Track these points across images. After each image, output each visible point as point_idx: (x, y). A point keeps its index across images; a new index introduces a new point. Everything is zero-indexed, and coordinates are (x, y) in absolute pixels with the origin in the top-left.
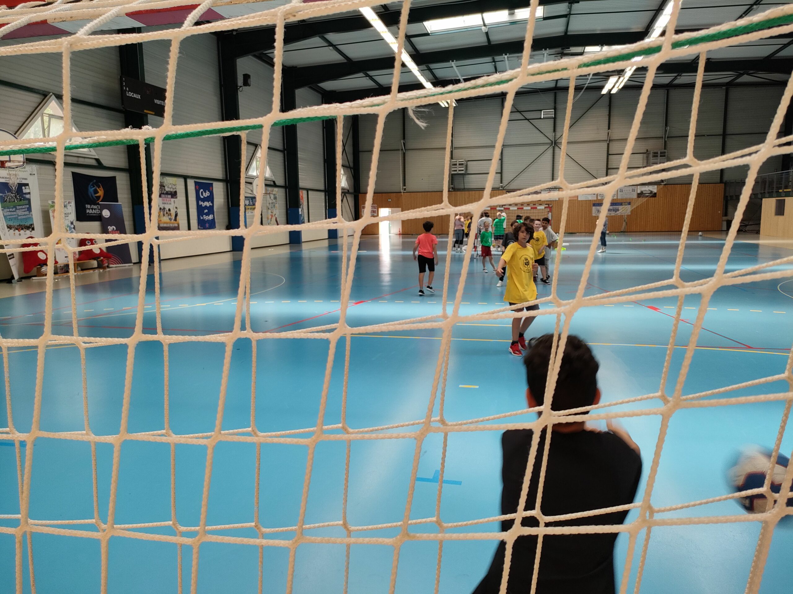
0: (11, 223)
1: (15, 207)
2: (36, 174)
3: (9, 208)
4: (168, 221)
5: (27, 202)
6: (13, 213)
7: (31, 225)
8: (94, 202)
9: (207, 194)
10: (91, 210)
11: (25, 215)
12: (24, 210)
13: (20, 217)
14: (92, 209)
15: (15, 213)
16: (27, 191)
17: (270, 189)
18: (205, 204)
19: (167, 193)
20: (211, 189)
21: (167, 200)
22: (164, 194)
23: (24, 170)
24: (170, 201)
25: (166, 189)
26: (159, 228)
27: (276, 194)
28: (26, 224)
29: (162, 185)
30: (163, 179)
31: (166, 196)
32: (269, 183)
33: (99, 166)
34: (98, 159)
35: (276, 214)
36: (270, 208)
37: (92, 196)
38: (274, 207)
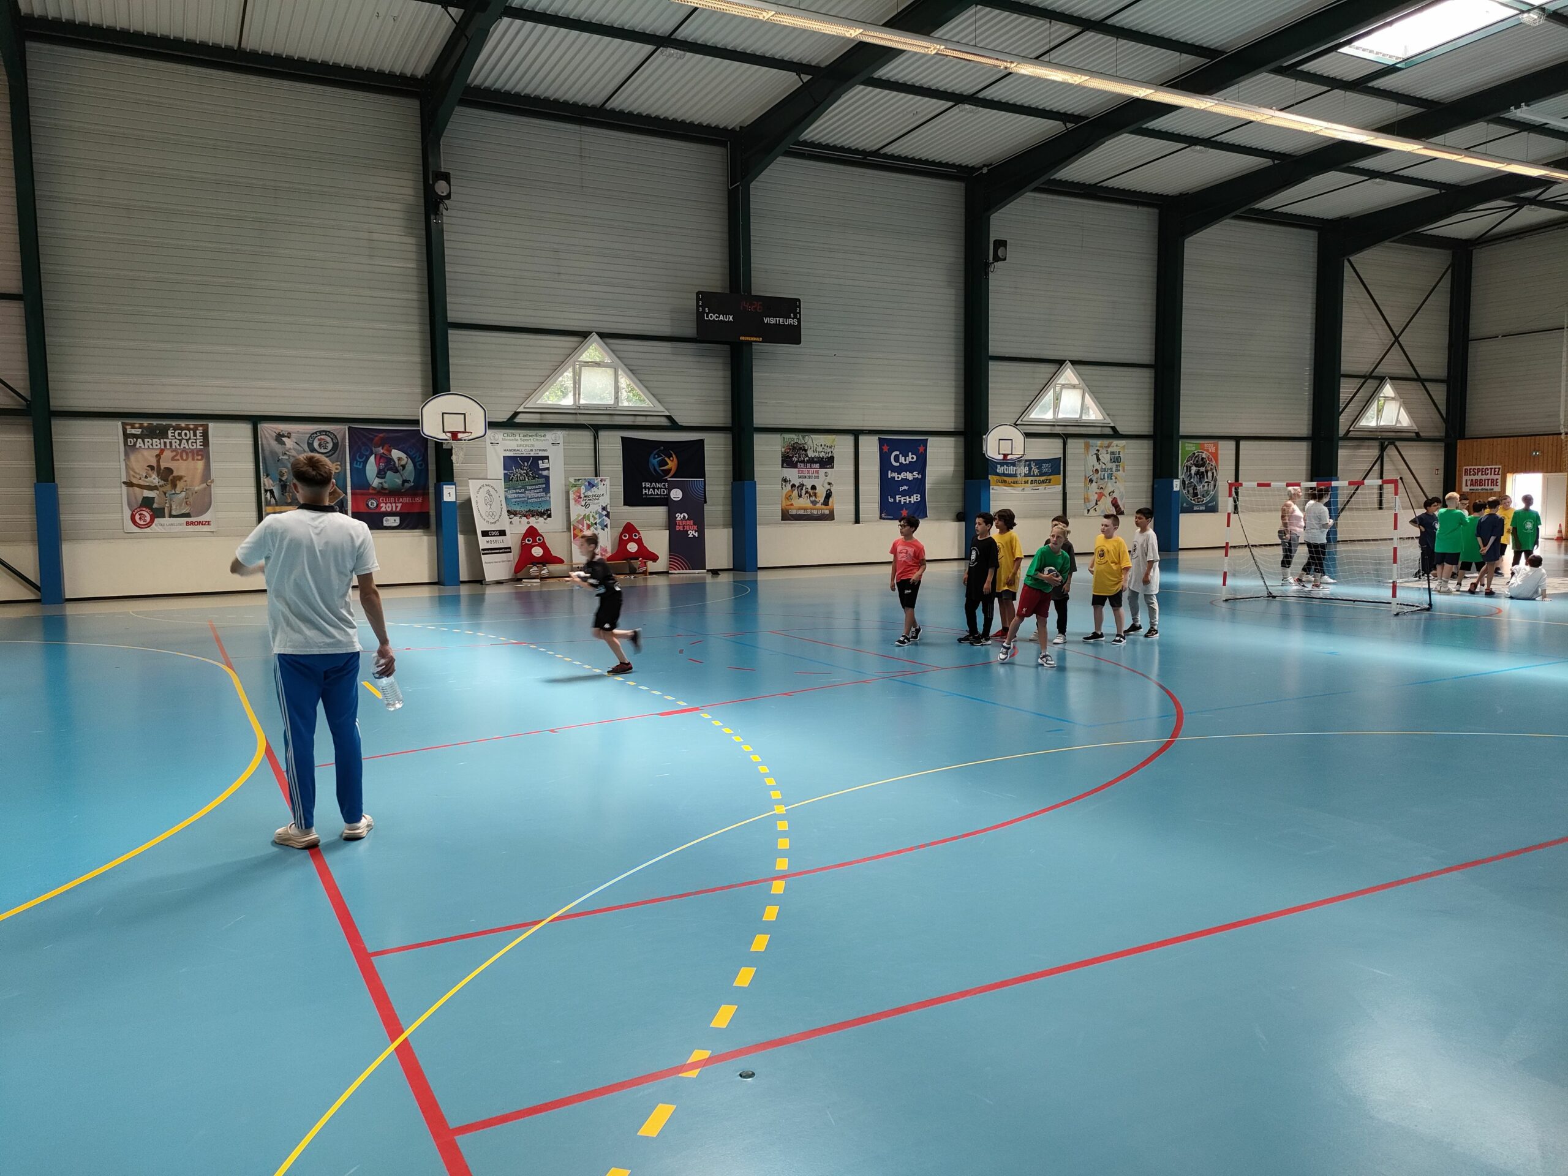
0: (517, 508)
1: (524, 487)
2: (561, 444)
3: (515, 489)
5: (543, 480)
6: (520, 495)
7: (547, 510)
8: (659, 478)
9: (911, 458)
10: (650, 489)
11: (538, 497)
12: (538, 491)
13: (530, 500)
14: (654, 489)
15: (523, 495)
16: (546, 466)
17: (1099, 442)
18: (903, 475)
19: (812, 461)
20: (921, 449)
21: (808, 472)
22: (803, 462)
23: (543, 438)
24: (817, 472)
25: (811, 454)
26: (786, 516)
27: (1119, 453)
28: (540, 510)
29: (800, 448)
30: (804, 438)
31: (809, 465)
32: (1098, 431)
33: (674, 426)
34: (669, 417)
35: (1113, 492)
36: (1094, 479)
37: (655, 469)
38: (1110, 476)
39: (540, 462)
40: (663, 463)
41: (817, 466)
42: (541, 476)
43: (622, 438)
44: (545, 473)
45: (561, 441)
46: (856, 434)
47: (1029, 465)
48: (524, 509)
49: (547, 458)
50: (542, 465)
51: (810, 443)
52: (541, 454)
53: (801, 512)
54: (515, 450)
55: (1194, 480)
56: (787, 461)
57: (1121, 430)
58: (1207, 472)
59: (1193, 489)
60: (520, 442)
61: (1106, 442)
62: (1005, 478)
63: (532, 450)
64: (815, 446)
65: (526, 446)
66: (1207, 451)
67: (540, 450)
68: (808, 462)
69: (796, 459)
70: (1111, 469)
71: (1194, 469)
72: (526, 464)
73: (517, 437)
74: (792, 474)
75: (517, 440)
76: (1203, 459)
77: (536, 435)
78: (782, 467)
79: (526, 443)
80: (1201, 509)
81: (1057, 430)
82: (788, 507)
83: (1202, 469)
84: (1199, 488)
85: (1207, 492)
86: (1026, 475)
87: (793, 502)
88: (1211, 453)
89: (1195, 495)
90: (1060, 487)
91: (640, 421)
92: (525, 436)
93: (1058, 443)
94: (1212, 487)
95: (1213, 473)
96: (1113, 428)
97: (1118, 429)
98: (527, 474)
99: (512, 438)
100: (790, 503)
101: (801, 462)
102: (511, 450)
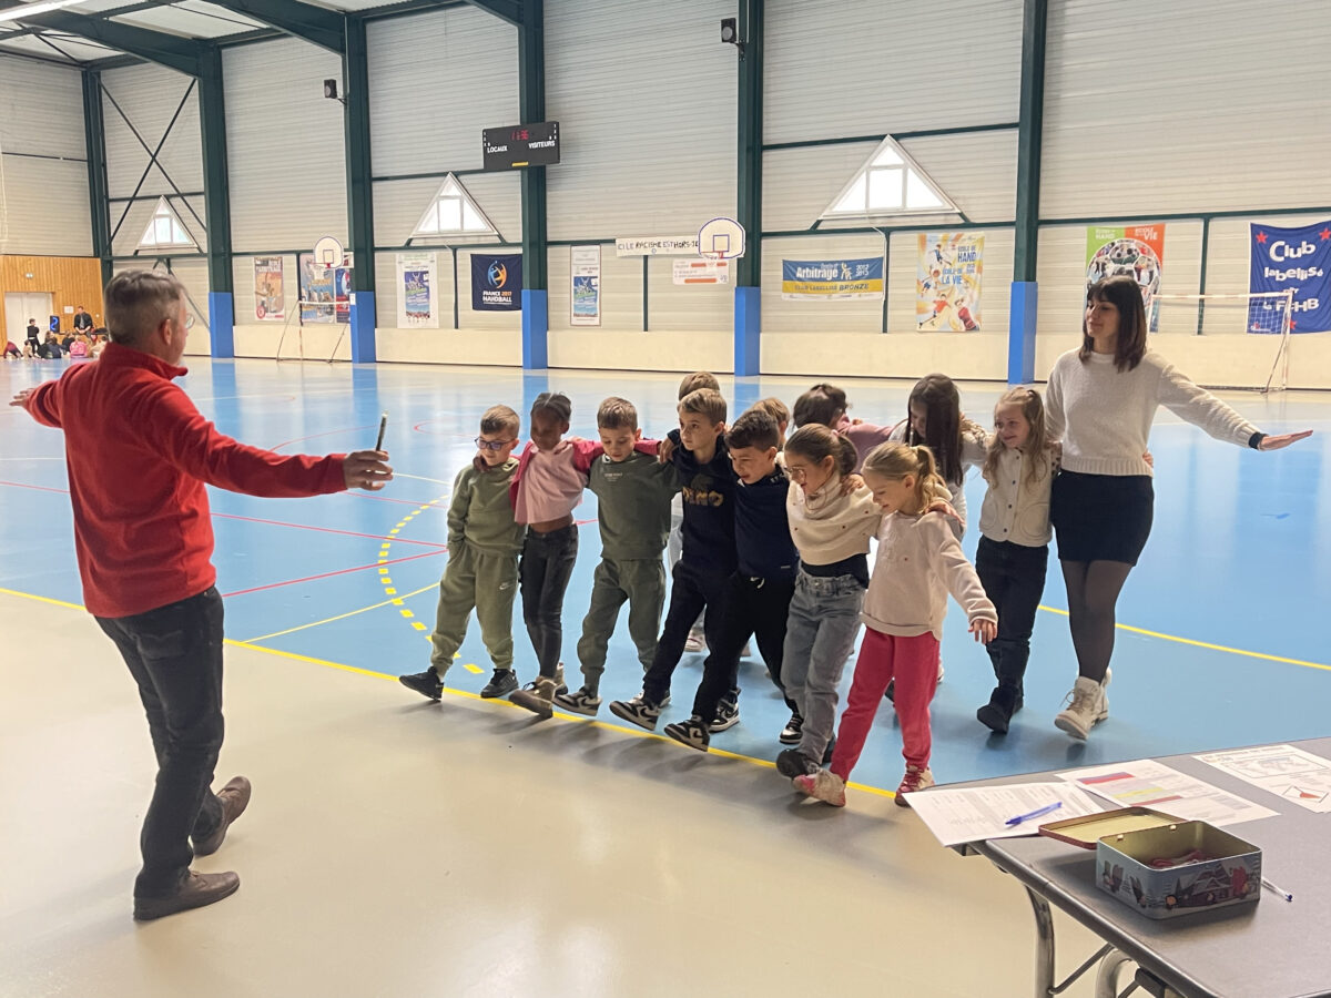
0: (412, 311)
1: (415, 295)
3: (411, 296)
5: (426, 290)
6: (413, 301)
7: (428, 313)
10: (487, 297)
11: (423, 302)
12: (423, 297)
13: (419, 305)
14: (490, 296)
15: (415, 301)
16: (427, 278)
17: (940, 235)
23: (426, 258)
27: (973, 248)
28: (423, 312)
32: (940, 220)
33: (504, 244)
34: (500, 236)
35: (962, 300)
36: (932, 283)
37: (491, 280)
38: (957, 280)
39: (425, 275)
40: (497, 275)
42: (424, 286)
43: (472, 255)
44: (426, 284)
45: (436, 259)
47: (840, 268)
48: (416, 311)
49: (427, 272)
50: (425, 278)
52: (425, 269)
54: (411, 267)
57: (973, 217)
58: (1138, 270)
60: (413, 261)
61: (953, 234)
62: (807, 284)
63: (419, 267)
65: (417, 263)
66: (1141, 238)
67: (424, 267)
70: (960, 270)
71: (1110, 267)
72: (417, 277)
73: (412, 258)
77: (422, 256)
79: (417, 261)
81: (875, 224)
86: (834, 280)
91: (483, 241)
92: (416, 256)
93: (880, 240)
96: (962, 215)
97: (969, 216)
98: (417, 284)
99: (409, 258)
102: (409, 267)
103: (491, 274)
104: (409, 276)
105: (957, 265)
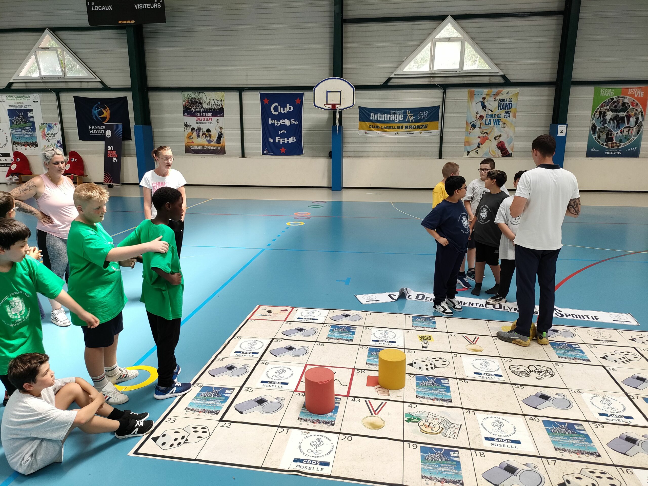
0: (19, 141)
1: (20, 128)
3: (16, 129)
4: (207, 143)
6: (19, 133)
9: (288, 108)
10: (94, 130)
11: (29, 134)
12: (28, 130)
13: (25, 136)
14: (96, 129)
15: (21, 133)
16: (31, 115)
17: (485, 91)
18: (281, 122)
19: (206, 111)
20: (298, 101)
21: (204, 120)
22: (200, 112)
23: (28, 98)
24: (211, 119)
25: (205, 106)
26: (189, 150)
27: (510, 100)
28: (31, 142)
29: (197, 102)
30: (199, 94)
31: (204, 114)
32: (486, 80)
33: (106, 88)
34: (101, 82)
35: (500, 136)
36: (478, 124)
37: (96, 117)
38: (497, 122)
39: (28, 113)
40: (101, 113)
41: (211, 115)
42: (30, 122)
43: (74, 97)
44: (31, 120)
45: (38, 100)
46: (241, 90)
47: (404, 113)
48: (23, 141)
49: (32, 110)
50: (30, 115)
51: (204, 98)
52: (28, 108)
53: (200, 148)
54: (13, 106)
55: (609, 126)
56: (187, 111)
57: (513, 78)
58: (628, 117)
59: (607, 135)
60: (16, 101)
61: (495, 90)
62: (378, 124)
63: (22, 106)
64: (208, 100)
65: (19, 103)
66: (633, 96)
67: (27, 106)
68: (203, 112)
69: (194, 110)
70: (499, 115)
71: (609, 115)
72: (21, 114)
73: (14, 98)
74: (192, 121)
75: (14, 100)
76: (624, 104)
77: (24, 97)
78: (184, 116)
79: (19, 101)
80: (616, 153)
81: (436, 81)
82: (189, 144)
83: (623, 114)
84: (616, 133)
85: (627, 138)
86: (400, 122)
87: (193, 140)
88: (638, 98)
89: (609, 139)
90: (438, 132)
91: (85, 85)
92: (18, 97)
93: (438, 93)
94: (634, 132)
95: (637, 119)
96: (504, 77)
97: (509, 77)
98: (22, 120)
99: (11, 98)
100: (190, 141)
101: (198, 112)
102: (11, 106)
103: (95, 112)
104: (12, 113)
105: (497, 112)
